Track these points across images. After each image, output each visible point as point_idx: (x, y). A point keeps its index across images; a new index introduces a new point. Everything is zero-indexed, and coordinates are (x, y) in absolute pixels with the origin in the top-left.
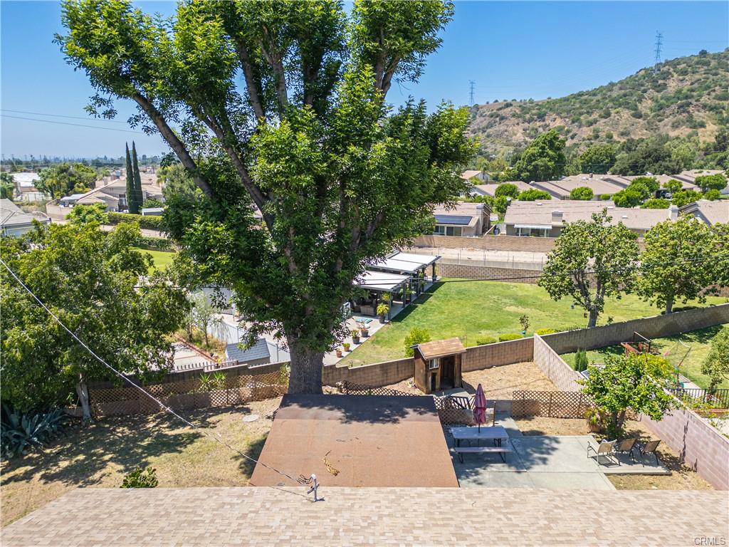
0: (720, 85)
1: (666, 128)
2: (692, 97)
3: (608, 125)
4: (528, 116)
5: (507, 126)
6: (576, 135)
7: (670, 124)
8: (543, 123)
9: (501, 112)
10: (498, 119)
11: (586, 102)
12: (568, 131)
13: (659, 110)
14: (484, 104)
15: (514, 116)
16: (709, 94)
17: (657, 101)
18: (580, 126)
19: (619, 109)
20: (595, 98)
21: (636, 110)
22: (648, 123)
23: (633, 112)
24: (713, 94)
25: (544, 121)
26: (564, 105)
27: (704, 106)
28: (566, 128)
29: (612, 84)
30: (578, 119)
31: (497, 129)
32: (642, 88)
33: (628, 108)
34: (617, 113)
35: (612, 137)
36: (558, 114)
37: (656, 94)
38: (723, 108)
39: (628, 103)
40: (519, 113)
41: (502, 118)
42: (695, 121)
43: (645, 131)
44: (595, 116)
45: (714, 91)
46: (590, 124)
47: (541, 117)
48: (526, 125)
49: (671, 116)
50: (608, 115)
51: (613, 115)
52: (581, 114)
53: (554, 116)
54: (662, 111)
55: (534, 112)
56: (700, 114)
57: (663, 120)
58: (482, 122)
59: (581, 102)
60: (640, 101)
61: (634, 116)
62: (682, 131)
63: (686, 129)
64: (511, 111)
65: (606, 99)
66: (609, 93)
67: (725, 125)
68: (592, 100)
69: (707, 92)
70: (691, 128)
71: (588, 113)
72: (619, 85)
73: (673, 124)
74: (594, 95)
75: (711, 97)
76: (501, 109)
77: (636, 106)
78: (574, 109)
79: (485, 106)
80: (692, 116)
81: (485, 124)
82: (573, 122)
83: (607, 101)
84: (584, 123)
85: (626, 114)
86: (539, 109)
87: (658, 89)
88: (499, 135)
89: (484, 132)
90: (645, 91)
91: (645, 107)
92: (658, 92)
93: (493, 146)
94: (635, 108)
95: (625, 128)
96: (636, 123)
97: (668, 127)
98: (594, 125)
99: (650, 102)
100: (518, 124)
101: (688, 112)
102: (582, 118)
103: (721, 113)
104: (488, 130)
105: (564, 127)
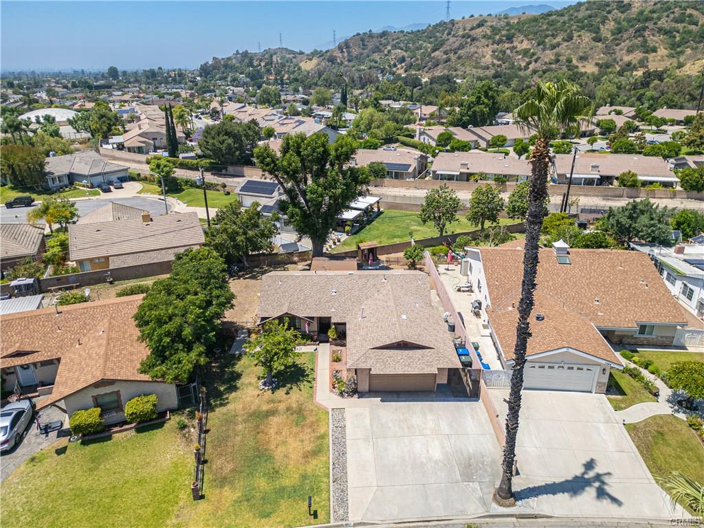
0: (680, 7)
1: (622, 52)
2: (652, 19)
3: (569, 49)
4: (497, 37)
5: (478, 47)
6: (539, 58)
7: (626, 48)
8: (510, 45)
9: (472, 33)
10: (469, 40)
11: (551, 24)
12: (533, 54)
13: (618, 34)
14: (460, 19)
15: (484, 37)
16: (668, 16)
17: (619, 23)
18: (544, 50)
19: (582, 33)
20: (562, 19)
21: (597, 33)
22: (606, 47)
23: (594, 35)
24: (672, 16)
25: (512, 43)
26: (533, 27)
27: (660, 30)
28: (532, 51)
29: (580, 4)
30: (544, 42)
31: (468, 50)
32: (608, 9)
33: (590, 31)
34: (579, 36)
35: (571, 61)
36: (525, 36)
37: (620, 14)
38: (678, 32)
39: (592, 25)
40: (489, 34)
41: (473, 39)
42: (649, 46)
43: (602, 55)
44: (559, 39)
45: (673, 13)
46: (553, 47)
47: (510, 39)
48: (495, 46)
49: (628, 41)
50: (570, 38)
51: (575, 38)
52: (547, 36)
53: (522, 37)
54: (620, 35)
55: (504, 32)
56: (654, 38)
57: (620, 44)
58: (454, 43)
59: (548, 23)
60: (603, 23)
61: (594, 40)
62: (636, 56)
63: (640, 54)
64: (483, 31)
65: (572, 20)
66: (576, 14)
67: (675, 50)
68: (559, 21)
69: (665, 14)
70: (644, 52)
71: (553, 35)
72: (586, 5)
73: (628, 48)
74: (562, 15)
75: (669, 20)
76: (472, 29)
77: (599, 28)
78: (541, 31)
79: (460, 21)
80: (646, 41)
81: (456, 45)
82: (539, 45)
83: (572, 22)
84: (547, 46)
85: (587, 37)
86: (507, 30)
87: (622, 9)
88: (469, 57)
89: (456, 53)
90: (609, 12)
91: (607, 29)
92: (622, 12)
93: (463, 68)
94: (597, 31)
95: (585, 52)
96: (596, 47)
97: (624, 51)
98: (557, 48)
99: (613, 23)
100: (488, 46)
101: (644, 37)
102: (547, 40)
103: (675, 37)
104: (460, 52)
105: (530, 49)
